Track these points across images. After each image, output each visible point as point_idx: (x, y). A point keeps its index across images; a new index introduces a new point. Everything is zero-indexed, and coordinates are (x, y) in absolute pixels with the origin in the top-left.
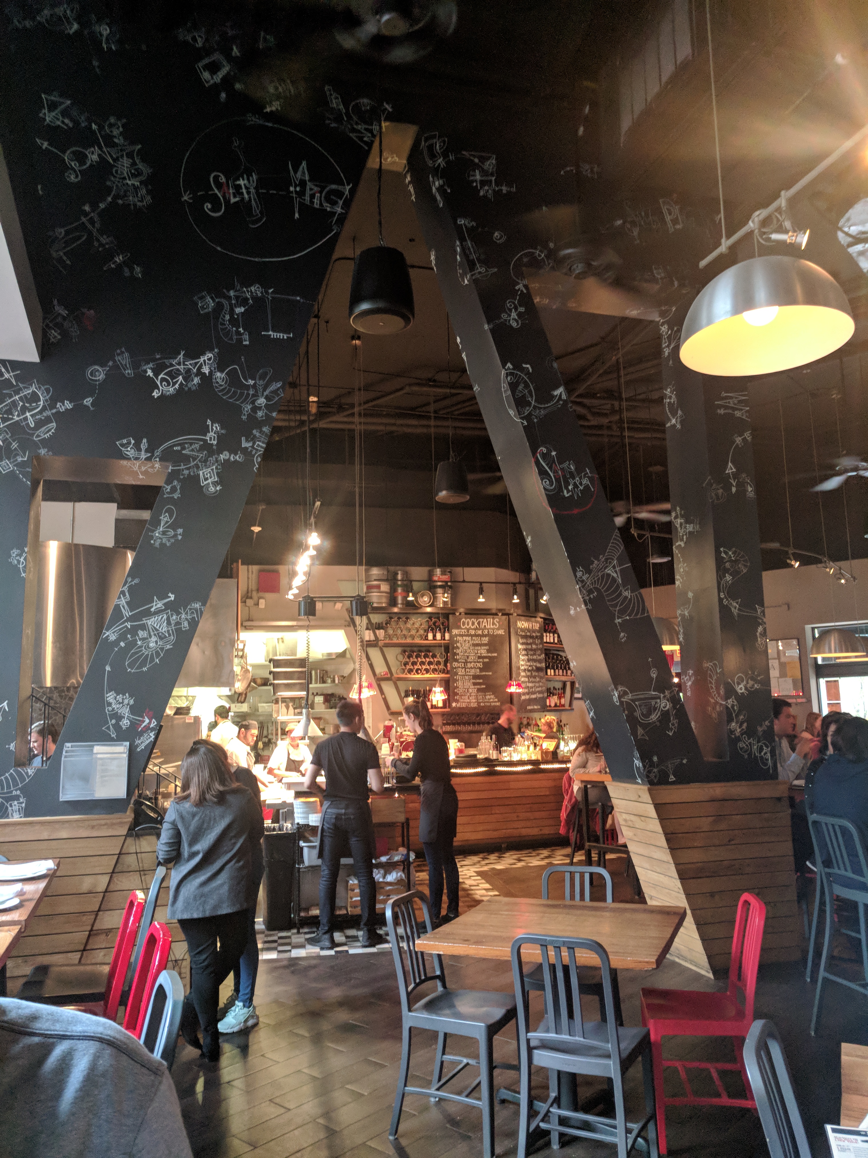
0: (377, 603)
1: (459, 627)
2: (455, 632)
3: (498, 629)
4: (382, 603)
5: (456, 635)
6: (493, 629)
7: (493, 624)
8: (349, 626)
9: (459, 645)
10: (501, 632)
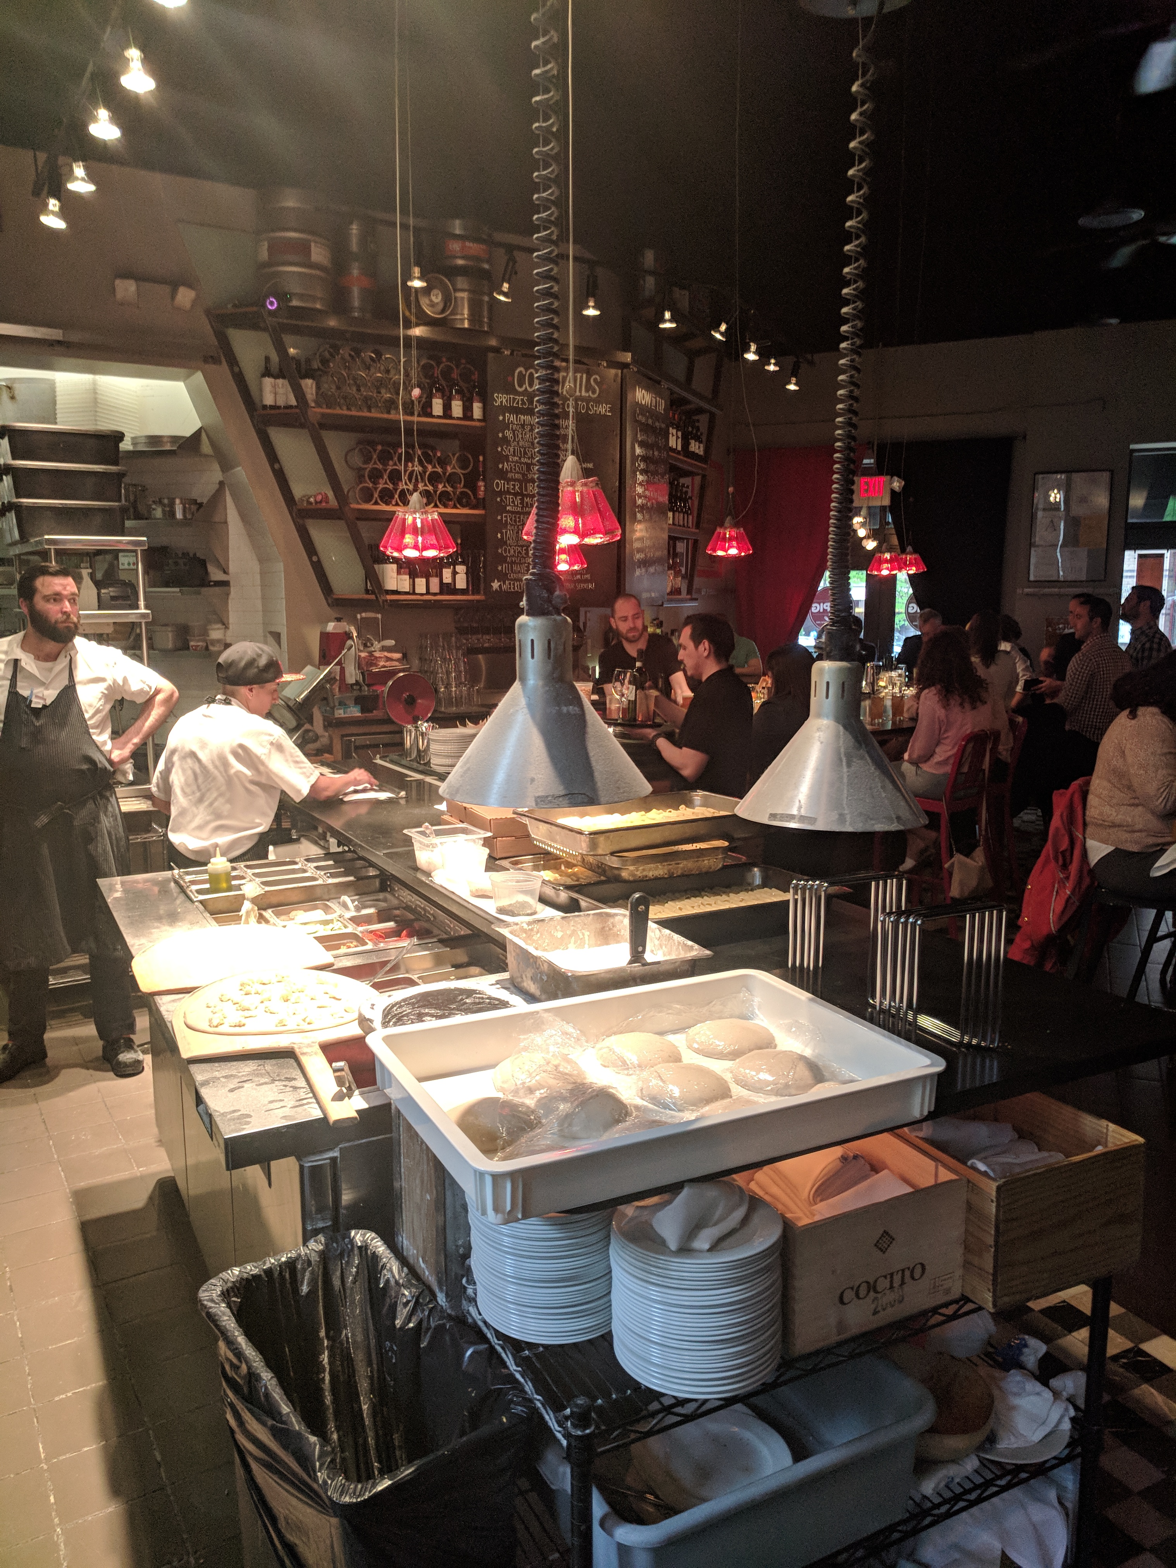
0: (301, 297)
1: (509, 389)
2: (501, 399)
3: (598, 401)
4: (314, 298)
5: (504, 409)
6: (588, 400)
7: (589, 388)
8: (215, 360)
9: (509, 434)
10: (603, 409)
